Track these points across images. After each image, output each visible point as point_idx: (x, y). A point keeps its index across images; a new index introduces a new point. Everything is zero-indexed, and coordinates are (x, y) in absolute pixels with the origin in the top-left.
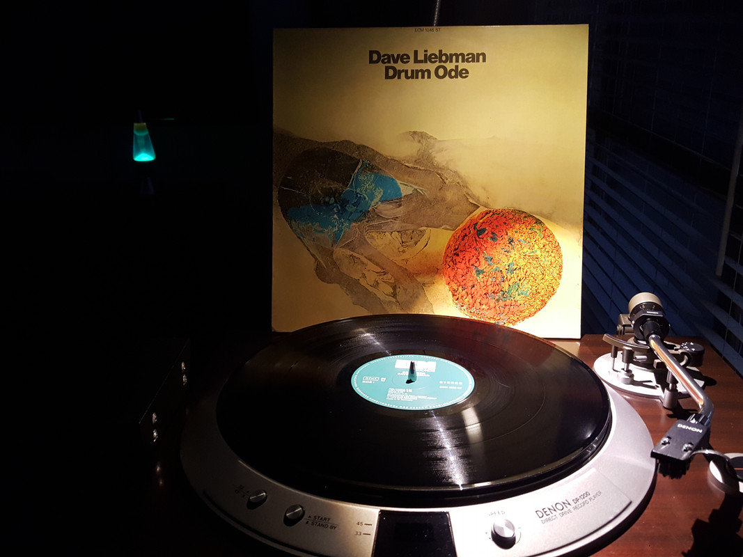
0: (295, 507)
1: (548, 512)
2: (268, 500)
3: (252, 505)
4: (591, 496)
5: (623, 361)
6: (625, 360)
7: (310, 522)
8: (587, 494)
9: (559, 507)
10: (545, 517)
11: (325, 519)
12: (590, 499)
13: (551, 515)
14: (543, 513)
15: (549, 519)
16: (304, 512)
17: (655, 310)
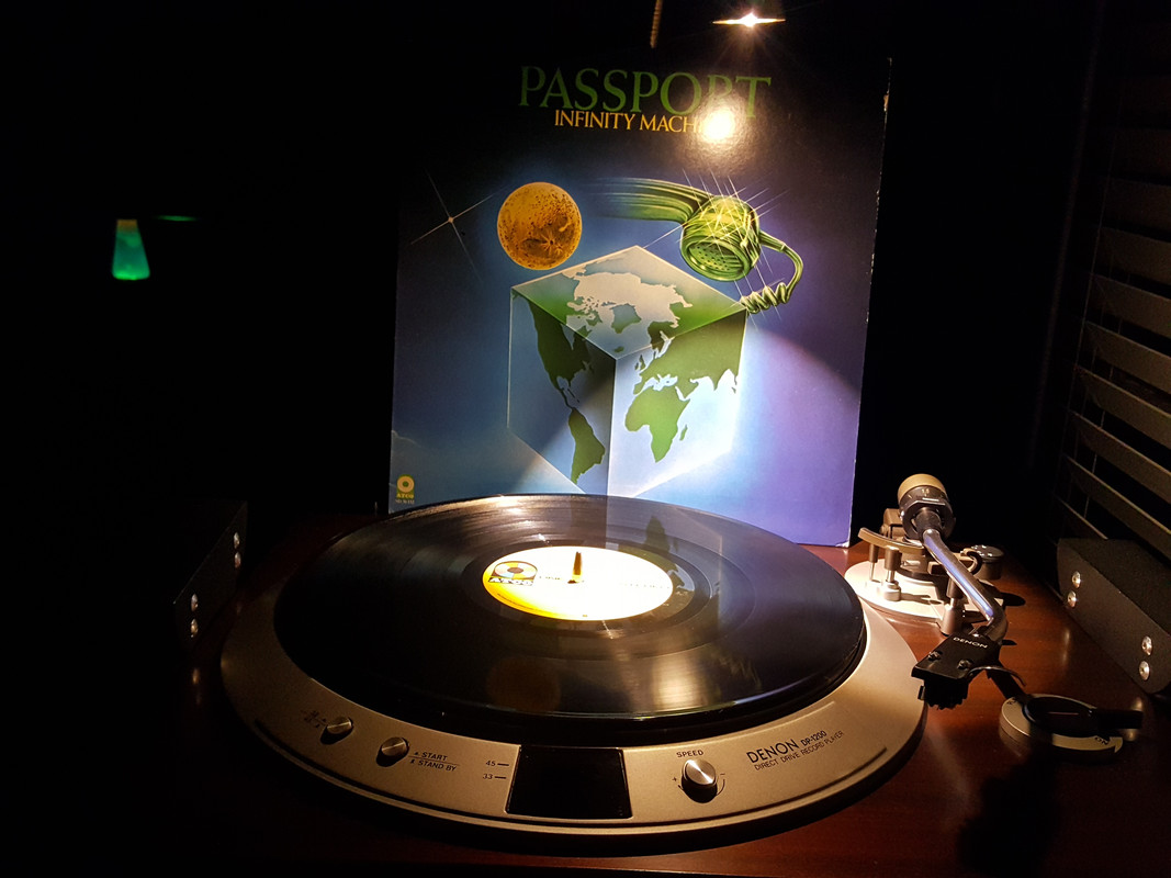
0: (396, 740)
1: (766, 755)
2: (354, 731)
3: (329, 738)
4: (828, 737)
5: (886, 568)
6: (888, 566)
7: (417, 761)
8: (822, 734)
9: (783, 749)
10: (760, 761)
11: (440, 757)
12: (826, 741)
13: (769, 759)
14: (758, 757)
15: (766, 765)
16: (408, 748)
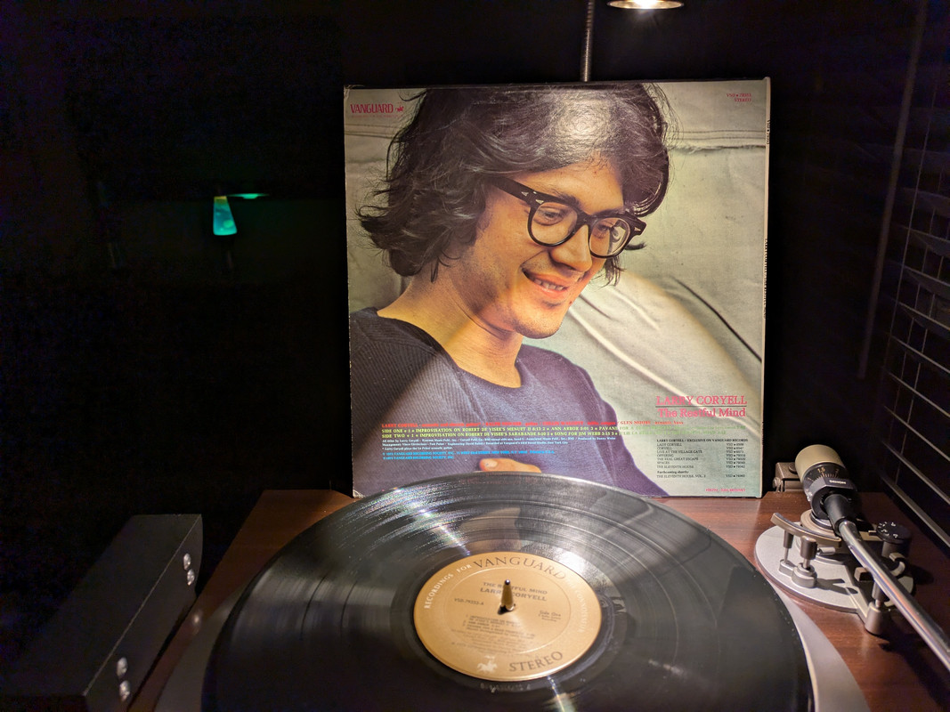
5: (802, 555)
6: (803, 553)
17: (840, 477)
